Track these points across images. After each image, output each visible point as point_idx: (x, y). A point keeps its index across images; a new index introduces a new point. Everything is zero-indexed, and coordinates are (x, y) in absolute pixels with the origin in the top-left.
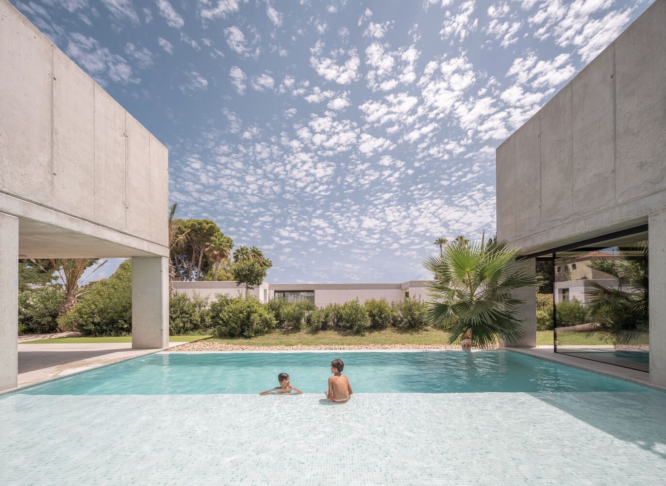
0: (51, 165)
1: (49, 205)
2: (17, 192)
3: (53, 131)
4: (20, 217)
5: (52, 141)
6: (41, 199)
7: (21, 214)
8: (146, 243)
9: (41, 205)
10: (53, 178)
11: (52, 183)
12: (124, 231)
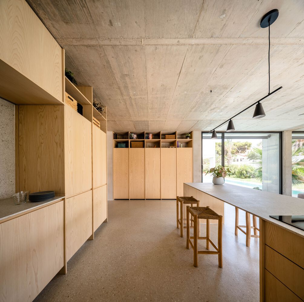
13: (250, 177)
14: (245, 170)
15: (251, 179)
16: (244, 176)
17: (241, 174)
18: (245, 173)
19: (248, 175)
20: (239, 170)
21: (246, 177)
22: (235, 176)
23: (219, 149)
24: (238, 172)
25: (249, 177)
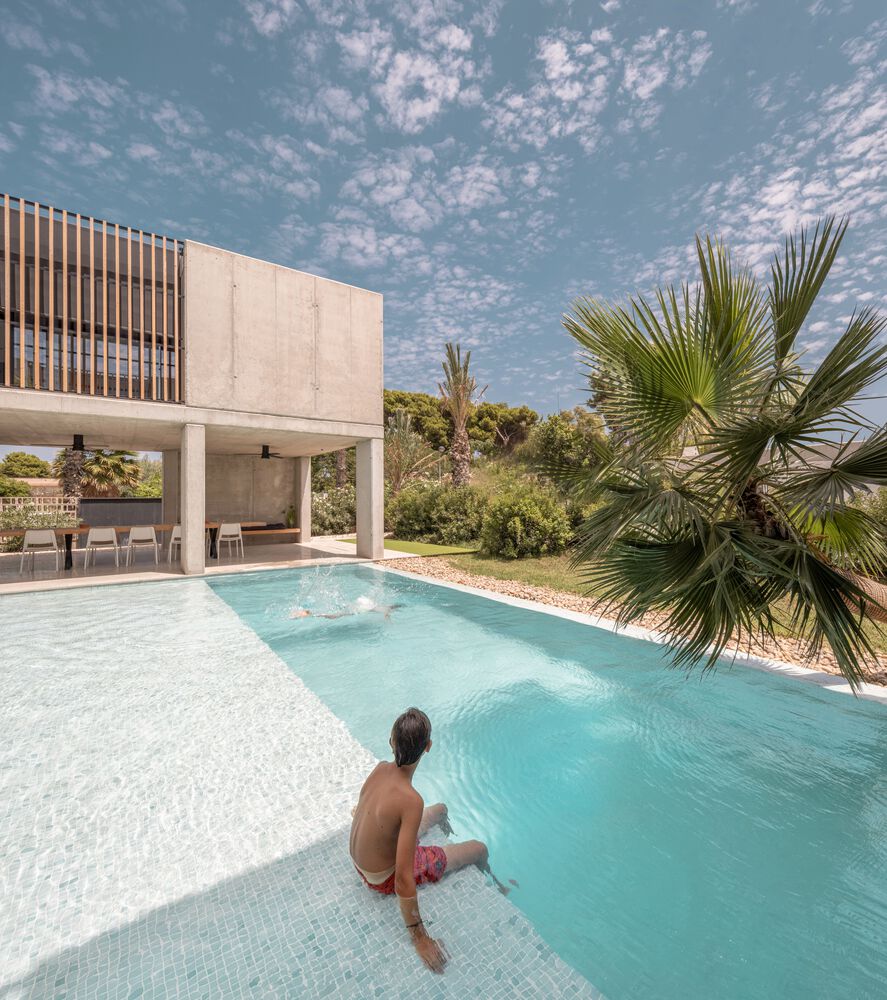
0: (232, 370)
1: (230, 407)
2: (203, 403)
3: (233, 336)
4: (205, 425)
5: (233, 347)
6: (223, 404)
7: (205, 422)
8: (344, 426)
9: (223, 409)
10: (233, 382)
11: (232, 386)
12: (312, 417)
13: (537, 547)
14: (517, 515)
15: (544, 561)
16: (516, 546)
17: (503, 537)
18: (519, 526)
19: (532, 541)
20: (494, 515)
21: (521, 555)
22: (478, 545)
23: (440, 425)
24: (490, 526)
25: (536, 553)
